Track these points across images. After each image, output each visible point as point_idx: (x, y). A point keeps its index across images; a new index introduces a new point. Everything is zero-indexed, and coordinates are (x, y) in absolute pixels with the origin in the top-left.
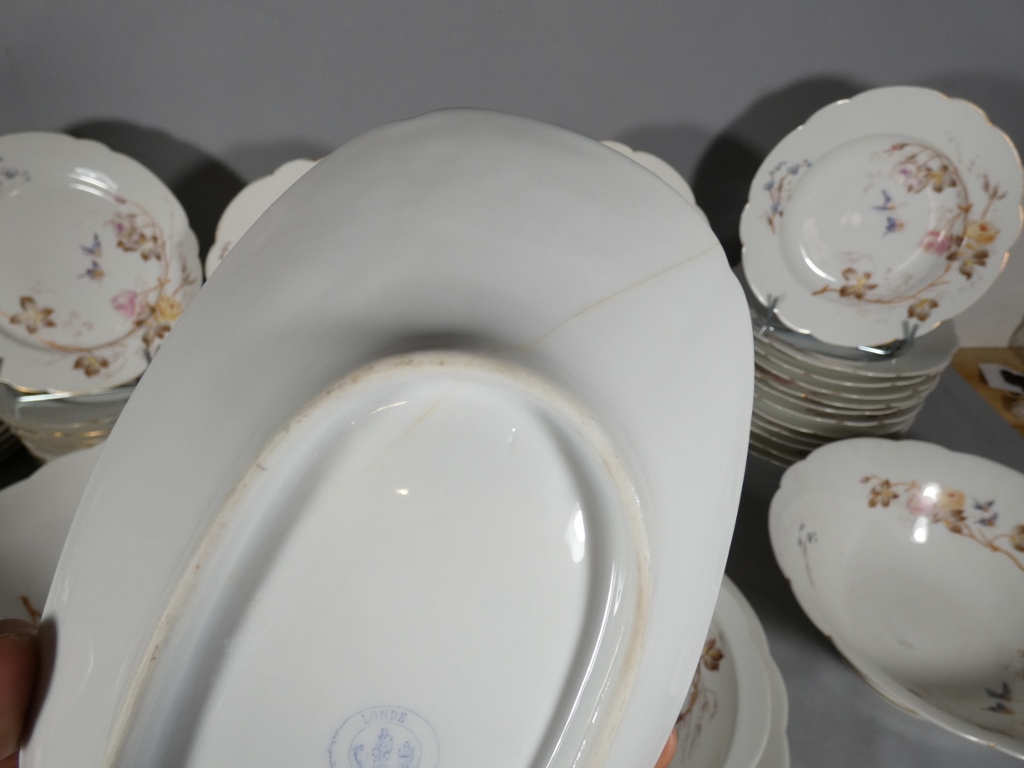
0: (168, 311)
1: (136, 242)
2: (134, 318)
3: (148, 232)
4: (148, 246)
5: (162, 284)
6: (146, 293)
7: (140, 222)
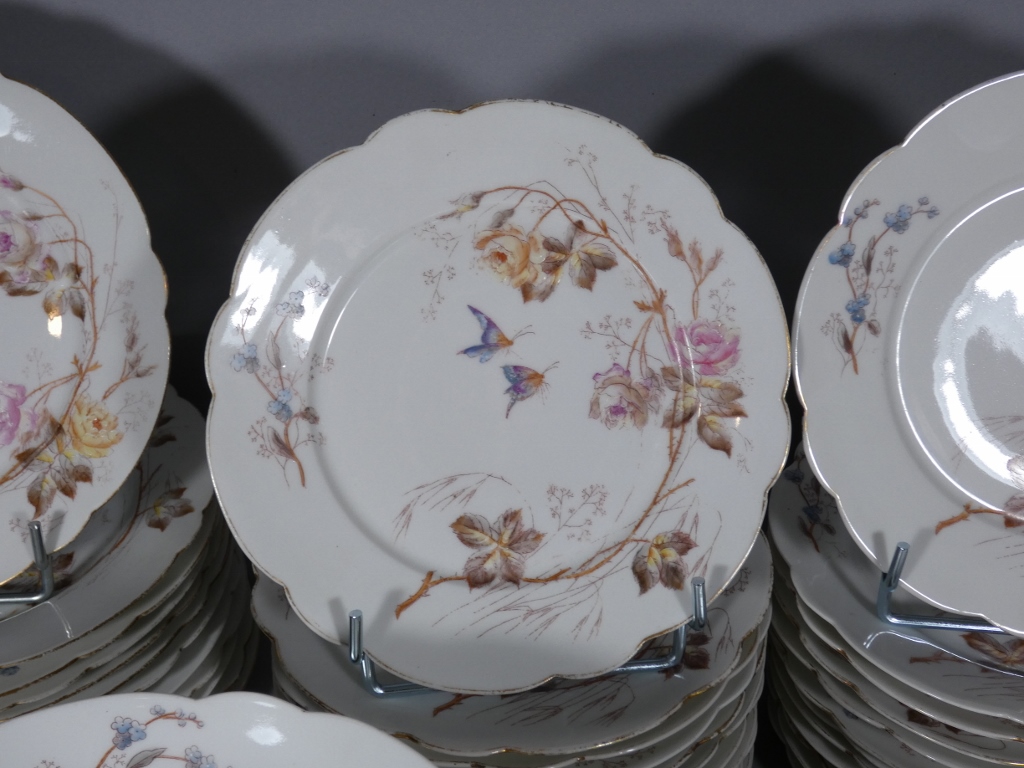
0: (88, 437)
1: (36, 276)
2: (17, 445)
3: (63, 256)
4: (62, 283)
5: (81, 372)
6: (46, 389)
7: (45, 233)
